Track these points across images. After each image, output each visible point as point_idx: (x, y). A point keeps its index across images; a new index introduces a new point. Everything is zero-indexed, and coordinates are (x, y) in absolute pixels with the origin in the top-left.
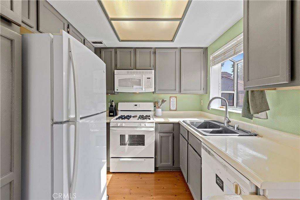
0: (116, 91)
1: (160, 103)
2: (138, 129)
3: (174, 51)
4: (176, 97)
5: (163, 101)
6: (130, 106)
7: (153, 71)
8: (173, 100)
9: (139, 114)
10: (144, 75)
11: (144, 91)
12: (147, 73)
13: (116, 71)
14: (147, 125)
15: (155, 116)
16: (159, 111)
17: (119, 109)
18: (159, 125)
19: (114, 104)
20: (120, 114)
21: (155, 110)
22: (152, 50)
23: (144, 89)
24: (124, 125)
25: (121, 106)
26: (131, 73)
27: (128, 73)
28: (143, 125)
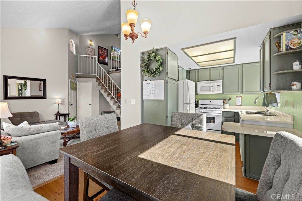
0: (198, 93)
1: (227, 100)
2: (211, 114)
3: (238, 66)
4: (241, 96)
5: (230, 99)
6: (207, 102)
7: (222, 81)
8: (239, 99)
9: (212, 107)
10: (215, 84)
11: (215, 93)
12: (217, 82)
13: (198, 82)
14: (217, 112)
15: (223, 108)
16: (227, 106)
17: (200, 104)
18: (224, 113)
19: (197, 101)
20: (200, 106)
21: (224, 105)
22: (221, 68)
23: (215, 92)
24: (203, 111)
25: (201, 102)
26: (207, 83)
27: (205, 83)
28: (214, 112)
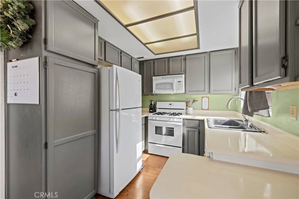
0: (154, 93)
1: (191, 103)
2: (168, 123)
3: (203, 55)
4: (208, 97)
5: (194, 101)
6: (166, 105)
7: (184, 75)
8: (205, 100)
9: (173, 111)
10: (175, 80)
11: (175, 92)
12: (177, 77)
13: (154, 78)
14: (175, 120)
15: (187, 113)
16: (190, 110)
17: (157, 107)
18: (186, 121)
19: (153, 103)
20: (158, 111)
21: (187, 109)
22: (183, 58)
23: (175, 91)
24: (158, 119)
25: (159, 105)
26: (165, 78)
27: (163, 78)
28: (172, 120)
